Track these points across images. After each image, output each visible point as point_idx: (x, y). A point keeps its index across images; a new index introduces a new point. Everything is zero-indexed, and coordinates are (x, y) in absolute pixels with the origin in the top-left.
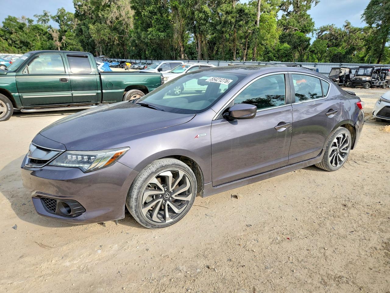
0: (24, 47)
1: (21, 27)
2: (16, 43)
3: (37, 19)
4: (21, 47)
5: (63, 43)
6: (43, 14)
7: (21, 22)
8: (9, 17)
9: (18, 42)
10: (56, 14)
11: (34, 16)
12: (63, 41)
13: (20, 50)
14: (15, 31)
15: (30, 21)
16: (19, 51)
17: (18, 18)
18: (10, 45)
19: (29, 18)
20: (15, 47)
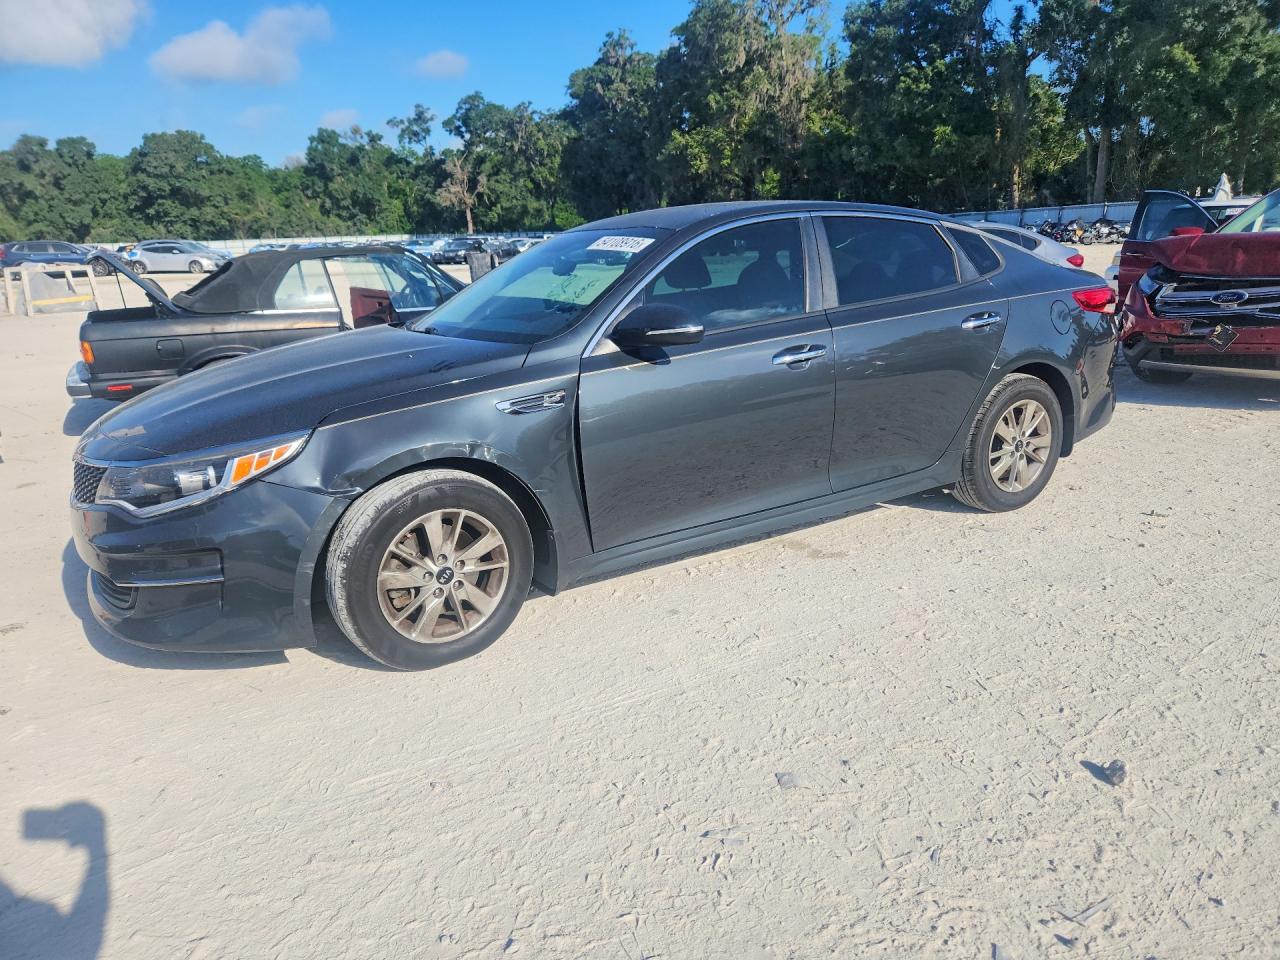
0: (362, 217)
1: (353, 159)
2: (342, 205)
3: (398, 131)
4: (352, 217)
5: (480, 196)
6: (413, 116)
7: (352, 144)
8: (321, 131)
9: (347, 203)
10: (454, 112)
11: (388, 123)
12: (480, 189)
13: (350, 223)
14: (340, 171)
15: (374, 139)
16: (348, 228)
17: (342, 134)
18: (325, 212)
19: (371, 131)
20: (339, 216)
